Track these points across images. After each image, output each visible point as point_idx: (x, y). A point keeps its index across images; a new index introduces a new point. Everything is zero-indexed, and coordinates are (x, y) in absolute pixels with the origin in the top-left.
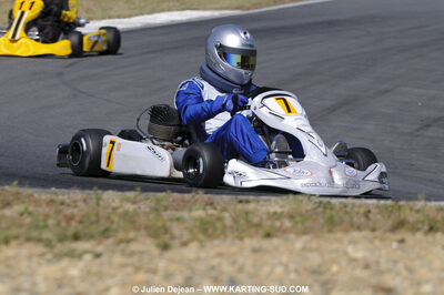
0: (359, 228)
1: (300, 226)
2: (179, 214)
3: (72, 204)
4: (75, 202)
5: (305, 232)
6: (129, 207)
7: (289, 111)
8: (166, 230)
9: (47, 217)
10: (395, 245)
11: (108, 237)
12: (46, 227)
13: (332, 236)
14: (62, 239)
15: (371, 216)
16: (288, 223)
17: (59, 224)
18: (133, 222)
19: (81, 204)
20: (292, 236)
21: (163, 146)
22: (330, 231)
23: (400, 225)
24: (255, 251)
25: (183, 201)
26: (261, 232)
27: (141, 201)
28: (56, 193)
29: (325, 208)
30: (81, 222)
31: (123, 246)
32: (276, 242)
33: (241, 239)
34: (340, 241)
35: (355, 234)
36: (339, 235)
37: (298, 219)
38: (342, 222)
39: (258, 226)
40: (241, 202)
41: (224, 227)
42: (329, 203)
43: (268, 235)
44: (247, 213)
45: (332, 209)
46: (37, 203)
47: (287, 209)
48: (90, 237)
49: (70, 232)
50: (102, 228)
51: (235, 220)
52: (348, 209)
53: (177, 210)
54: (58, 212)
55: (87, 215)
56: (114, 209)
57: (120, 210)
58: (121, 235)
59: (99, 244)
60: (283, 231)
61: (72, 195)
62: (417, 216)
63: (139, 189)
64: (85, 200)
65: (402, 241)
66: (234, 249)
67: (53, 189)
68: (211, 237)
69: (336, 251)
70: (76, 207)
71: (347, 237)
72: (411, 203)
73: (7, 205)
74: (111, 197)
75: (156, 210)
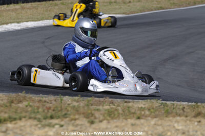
0: (180, 115)
1: (153, 114)
2: (98, 107)
3: (50, 102)
4: (51, 101)
5: (155, 117)
6: (75, 104)
7: (116, 58)
8: (92, 115)
9: (38, 108)
10: (196, 123)
11: (66, 117)
12: (38, 112)
13: (167, 119)
14: (45, 118)
15: (185, 110)
16: (147, 113)
17: (44, 111)
18: (78, 111)
19: (54, 102)
20: (149, 118)
21: (58, 72)
22: (166, 116)
24: (133, 125)
25: (100, 102)
26: (135, 116)
27: (80, 101)
28: (42, 97)
29: (164, 106)
30: (54, 110)
31: (73, 121)
32: (142, 121)
33: (126, 119)
34: (171, 121)
35: (178, 118)
36: (171, 118)
37: (152, 110)
38: (172, 112)
39: (134, 113)
40: (126, 102)
41: (119, 114)
42: (166, 104)
43: (139, 118)
44: (129, 107)
45: (167, 106)
46: (33, 101)
47: (147, 106)
48: (58, 117)
49: (49, 115)
50: (64, 113)
51: (123, 111)
52: (175, 106)
53: (96, 105)
54: (43, 106)
55: (56, 107)
56: (69, 104)
57: (71, 105)
58: (72, 117)
59: (62, 120)
60: (146, 116)
61: (49, 98)
63: (79, 95)
64: (55, 100)
65: (199, 122)
67: (41, 95)
68: (113, 118)
69: (170, 126)
70: (51, 103)
71: (174, 119)
72: (203, 104)
73: (20, 102)
74: (67, 99)
75: (88, 105)
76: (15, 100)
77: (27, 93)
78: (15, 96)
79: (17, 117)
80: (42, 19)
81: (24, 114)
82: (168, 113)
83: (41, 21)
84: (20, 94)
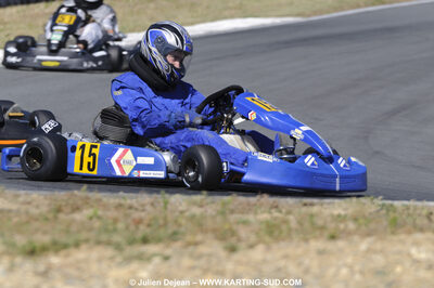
0: (421, 230)
1: (364, 228)
2: (245, 217)
3: (140, 208)
4: (143, 205)
5: (369, 234)
6: (196, 211)
8: (233, 233)
9: (116, 221)
11: (175, 240)
12: (115, 230)
13: (395, 238)
14: (132, 242)
15: (432, 217)
16: (351, 226)
17: (127, 228)
18: (201, 225)
19: (149, 208)
20: (356, 238)
22: (393, 233)
24: (321, 253)
25: (249, 204)
26: (326, 234)
27: (207, 204)
28: (124, 198)
29: (388, 210)
30: (149, 225)
31: (191, 249)
32: (341, 244)
33: (306, 241)
34: (403, 242)
35: (418, 236)
36: (403, 237)
37: (361, 221)
38: (405, 224)
39: (323, 228)
40: (305, 205)
41: (290, 230)
42: (392, 205)
43: (333, 237)
44: (312, 216)
45: (395, 212)
46: (106, 207)
47: (350, 211)
48: (158, 240)
49: (139, 235)
50: (170, 231)
51: (300, 223)
52: (410, 212)
53: (243, 213)
55: (155, 219)
56: (182, 212)
57: (187, 214)
58: (189, 238)
59: (167, 246)
60: (348, 234)
61: (139, 199)
63: (205, 192)
64: (152, 204)
66: (300, 251)
67: (121, 193)
68: (277, 239)
69: (400, 253)
70: (143, 210)
71: (410, 239)
73: (76, 209)
74: (178, 200)
75: (223, 213)
76: (66, 205)
77: (90, 190)
78: (65, 198)
79: (71, 241)
81: (84, 235)
82: (396, 226)
84: (76, 192)
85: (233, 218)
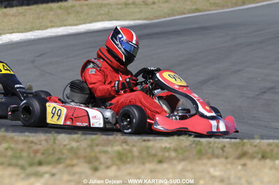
0: (218, 157)
1: (181, 156)
2: (105, 149)
4: (40, 141)
5: (184, 160)
6: (74, 144)
8: (97, 159)
9: (22, 151)
10: (240, 167)
11: (60, 163)
12: (21, 157)
13: (200, 162)
14: (31, 165)
15: (226, 149)
16: (173, 154)
17: (29, 155)
18: (76, 154)
19: (44, 143)
20: (175, 162)
22: (199, 159)
23: (243, 155)
24: (152, 171)
25: (108, 140)
26: (156, 159)
27: (82, 140)
28: (28, 136)
29: (197, 144)
30: (43, 154)
31: (69, 169)
32: (165, 166)
33: (143, 164)
34: (205, 165)
35: (215, 161)
36: (205, 161)
37: (180, 151)
38: (207, 152)
39: (155, 155)
40: (144, 141)
41: (133, 157)
42: (199, 141)
43: (160, 162)
44: (148, 148)
45: (201, 145)
46: (16, 142)
47: (173, 145)
48: (49, 163)
49: (36, 160)
51: (140, 152)
52: (211, 145)
53: (104, 146)
54: (30, 148)
55: (47, 150)
56: (65, 146)
58: (68, 162)
59: (54, 167)
60: (170, 159)
61: (38, 137)
62: (255, 149)
63: (80, 133)
64: (46, 141)
65: (244, 165)
66: (139, 170)
67: (27, 134)
68: (124, 163)
69: (203, 171)
70: (40, 144)
71: (210, 163)
72: (252, 141)
74: (63, 138)
75: (91, 146)
77: (7, 131)
80: (32, 29)
82: (201, 154)
83: (30, 33)
85: (97, 149)
